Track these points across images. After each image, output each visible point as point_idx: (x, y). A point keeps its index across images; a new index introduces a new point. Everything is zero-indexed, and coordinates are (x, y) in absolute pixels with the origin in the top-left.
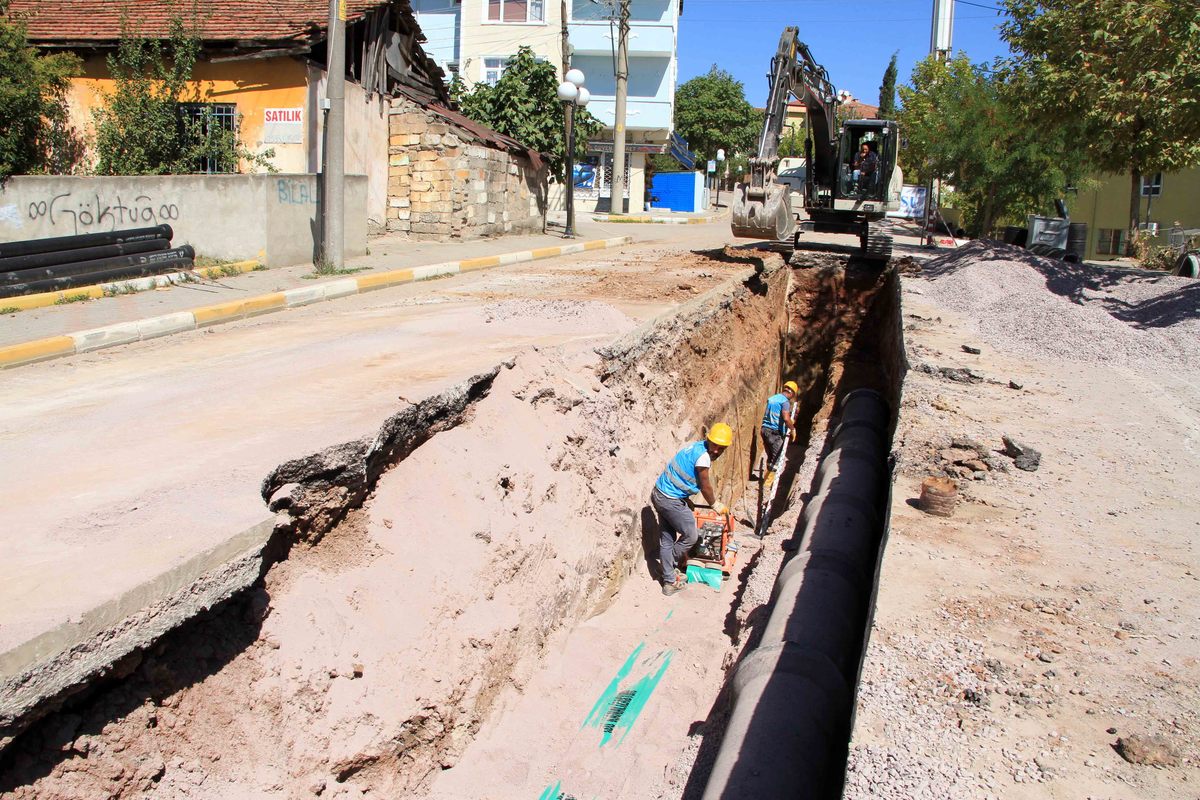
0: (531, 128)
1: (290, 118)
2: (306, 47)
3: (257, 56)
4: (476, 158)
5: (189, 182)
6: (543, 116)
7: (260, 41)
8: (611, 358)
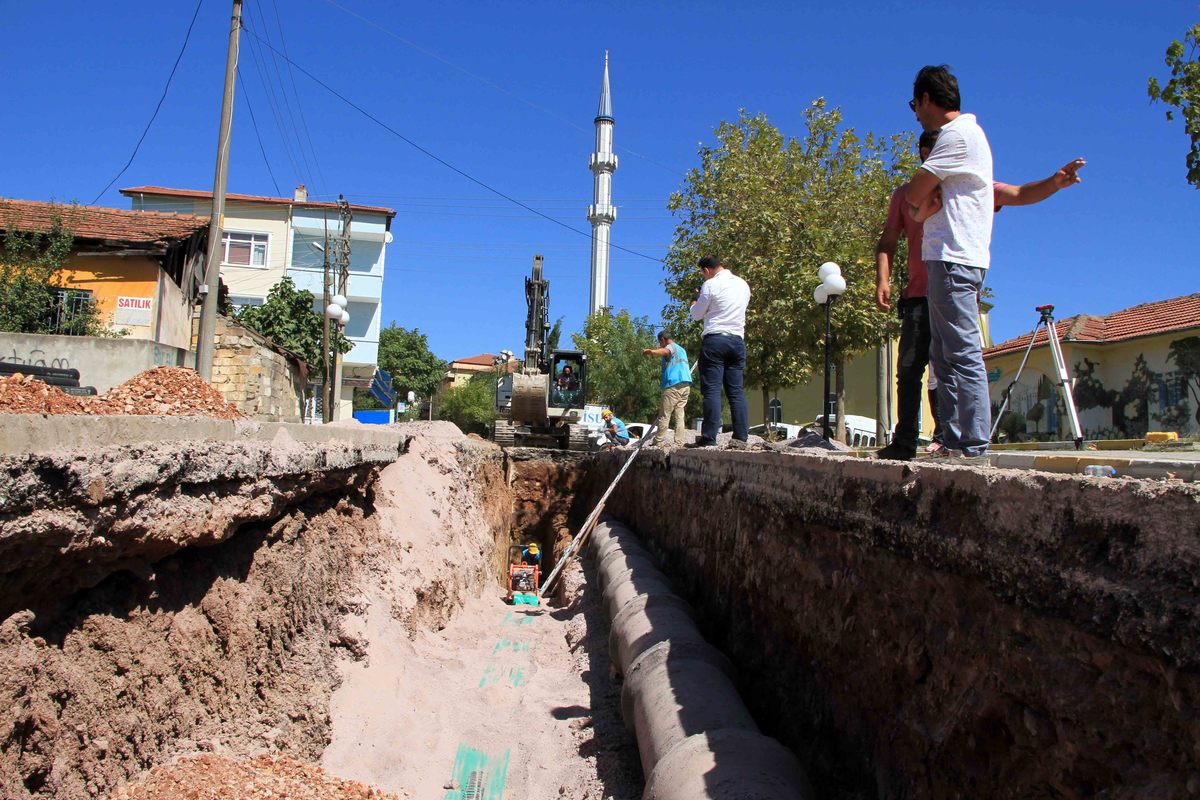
0: (294, 344)
1: (141, 304)
2: (163, 250)
3: (119, 254)
4: (266, 358)
5: (81, 341)
6: (303, 334)
7: (124, 242)
8: (461, 451)
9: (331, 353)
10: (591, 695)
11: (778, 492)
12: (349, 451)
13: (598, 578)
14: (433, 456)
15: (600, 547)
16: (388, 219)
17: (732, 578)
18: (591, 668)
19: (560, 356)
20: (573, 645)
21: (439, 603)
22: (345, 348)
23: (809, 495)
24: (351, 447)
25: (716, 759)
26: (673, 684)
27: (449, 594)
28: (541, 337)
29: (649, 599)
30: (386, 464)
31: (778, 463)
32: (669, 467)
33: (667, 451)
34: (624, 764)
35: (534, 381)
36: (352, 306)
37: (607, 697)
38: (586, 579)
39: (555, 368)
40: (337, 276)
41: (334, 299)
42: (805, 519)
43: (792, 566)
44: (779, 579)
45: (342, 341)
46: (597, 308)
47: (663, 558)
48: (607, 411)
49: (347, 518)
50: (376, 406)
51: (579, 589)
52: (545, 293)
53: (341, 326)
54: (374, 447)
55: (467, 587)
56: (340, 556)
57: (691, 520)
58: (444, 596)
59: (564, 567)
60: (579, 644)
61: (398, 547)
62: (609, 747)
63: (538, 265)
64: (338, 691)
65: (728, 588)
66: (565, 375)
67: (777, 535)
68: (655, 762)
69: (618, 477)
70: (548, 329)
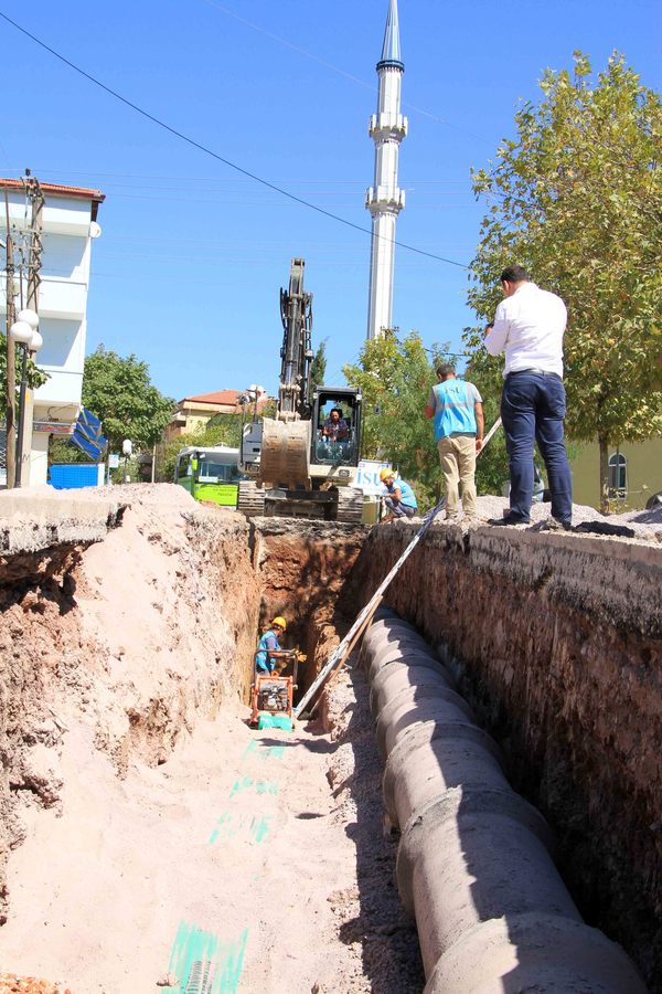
8: (192, 524)
9: (18, 388)
10: (358, 856)
11: (609, 593)
12: (41, 528)
13: (371, 696)
14: (154, 530)
15: (375, 654)
16: (95, 204)
17: (547, 704)
18: (358, 819)
19: (326, 396)
20: (336, 787)
21: (159, 728)
22: (35, 381)
23: (648, 599)
24: (42, 523)
25: (519, 956)
26: (464, 847)
27: (173, 715)
28: (301, 370)
29: (437, 727)
30: (90, 543)
31: (609, 554)
32: (468, 550)
33: (465, 528)
34: (399, 955)
35: (291, 430)
36: (46, 325)
37: (380, 860)
38: (356, 696)
39: (319, 410)
40: (25, 283)
41: (21, 315)
42: (643, 631)
43: (626, 692)
44: (609, 709)
45: (32, 371)
46: (377, 331)
47: (459, 669)
48: (388, 471)
49: (37, 616)
50: (79, 460)
51: (347, 710)
52: (307, 310)
53: (31, 352)
54: (74, 523)
55: (197, 706)
56: (27, 667)
57: (496, 622)
58: (166, 719)
59: (327, 680)
60: (344, 785)
61: (106, 654)
62: (379, 930)
63: (297, 272)
64: (19, 850)
65: (541, 716)
66: (333, 421)
67: (606, 650)
68: (438, 955)
69: (401, 560)
70: (309, 359)
